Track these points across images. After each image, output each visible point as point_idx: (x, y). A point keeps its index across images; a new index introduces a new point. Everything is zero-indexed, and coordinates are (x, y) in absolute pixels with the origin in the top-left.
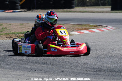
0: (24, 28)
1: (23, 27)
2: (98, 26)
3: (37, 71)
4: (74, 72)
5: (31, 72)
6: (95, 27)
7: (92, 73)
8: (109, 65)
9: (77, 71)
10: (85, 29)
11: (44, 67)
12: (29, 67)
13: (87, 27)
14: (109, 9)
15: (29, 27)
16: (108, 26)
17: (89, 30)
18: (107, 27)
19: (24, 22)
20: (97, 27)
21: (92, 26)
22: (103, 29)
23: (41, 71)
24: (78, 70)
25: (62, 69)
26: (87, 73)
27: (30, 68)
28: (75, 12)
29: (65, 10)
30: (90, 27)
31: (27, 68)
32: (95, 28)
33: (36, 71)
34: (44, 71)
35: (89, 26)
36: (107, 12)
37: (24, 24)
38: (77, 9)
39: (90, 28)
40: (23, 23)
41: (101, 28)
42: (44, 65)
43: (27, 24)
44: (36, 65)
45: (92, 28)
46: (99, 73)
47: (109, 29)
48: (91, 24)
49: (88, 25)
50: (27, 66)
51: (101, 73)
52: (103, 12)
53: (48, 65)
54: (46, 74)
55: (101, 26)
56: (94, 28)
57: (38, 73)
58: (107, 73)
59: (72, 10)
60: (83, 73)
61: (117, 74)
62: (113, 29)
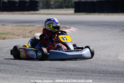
2: (62, 28)
3: (1, 72)
4: (38, 72)
7: (56, 72)
8: (72, 65)
9: (41, 71)
11: (9, 67)
14: (72, 11)
16: (72, 28)
18: (70, 28)
23: (6, 72)
24: (42, 70)
25: (26, 69)
26: (50, 73)
28: (40, 14)
29: (30, 12)
34: (9, 72)
36: (70, 14)
38: (42, 11)
41: (65, 30)
42: (9, 66)
44: (1, 66)
46: (62, 73)
47: (72, 30)
51: (64, 73)
52: (66, 14)
53: (13, 66)
54: (11, 74)
55: (64, 28)
58: (70, 72)
59: (37, 12)
60: (47, 73)
61: (79, 74)
62: (76, 31)
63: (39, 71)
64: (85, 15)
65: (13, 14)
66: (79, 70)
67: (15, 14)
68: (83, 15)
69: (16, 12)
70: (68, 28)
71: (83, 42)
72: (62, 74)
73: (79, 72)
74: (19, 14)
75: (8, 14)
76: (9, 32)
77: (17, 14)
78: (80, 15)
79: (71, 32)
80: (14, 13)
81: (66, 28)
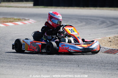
2: (21, 20)
6: (19, 20)
7: (15, 60)
10: (10, 22)
13: (12, 20)
14: (31, 4)
16: (31, 20)
18: (29, 20)
20: (20, 20)
21: (16, 19)
22: (26, 22)
30: (14, 20)
32: (19, 21)
35: (13, 19)
36: (29, 7)
38: (3, 4)
39: (14, 21)
41: (24, 21)
45: (16, 21)
46: (21, 60)
48: (16, 18)
49: (12, 18)
51: (22, 60)
52: (26, 7)
55: (24, 20)
58: (28, 60)
60: (6, 60)
61: (36, 61)
62: (35, 22)
64: (43, 8)
66: (36, 58)
68: (41, 8)
70: (27, 20)
72: (20, 61)
73: (36, 59)
78: (38, 8)
79: (29, 23)
81: (25, 20)
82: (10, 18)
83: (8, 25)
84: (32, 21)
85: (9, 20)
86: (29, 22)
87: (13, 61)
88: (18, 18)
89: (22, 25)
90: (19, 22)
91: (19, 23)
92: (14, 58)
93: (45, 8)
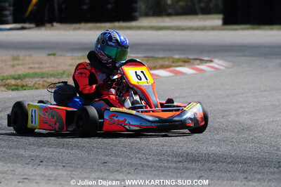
0: (20, 67)
1: (19, 65)
2: (191, 61)
3: (44, 163)
4: (131, 165)
5: (30, 166)
6: (186, 62)
7: (174, 165)
8: (213, 148)
9: (139, 162)
10: (162, 67)
11: (62, 153)
12: (27, 153)
13: (167, 63)
14: (217, 20)
15: (33, 63)
16: (216, 60)
17: (171, 69)
18: (211, 61)
19: (21, 54)
20: (189, 62)
21: (178, 60)
22: (203, 67)
23: (54, 163)
24: (140, 159)
25: (103, 157)
26: (160, 167)
27: (30, 156)
28: (139, 28)
29: (117, 24)
30: (173, 62)
31: (22, 156)
32: (186, 64)
33: (42, 162)
34: (62, 163)
35: (171, 60)
36: (213, 28)
37: (21, 57)
38: (145, 22)
39: (173, 64)
40: (19, 56)
41: (199, 65)
42: (62, 150)
43: (28, 58)
44: (43, 150)
45: (178, 64)
46: (189, 166)
47: (217, 66)
48: (177, 57)
49: (169, 58)
50: (22, 152)
51: (193, 165)
52: (203, 29)
53: (72, 149)
54: (66, 168)
55: (198, 61)
56: (183, 64)
57: (47, 166)
58: (207, 165)
59: (134, 24)
60: (152, 167)
61: (230, 168)
62: (226, 67)
63: (134, 161)
64: (248, 29)
65: (75, 29)
66: (230, 160)
67: (79, 28)
68: (243, 29)
69: (83, 25)
70: (207, 61)
71: (242, 94)
72: (187, 169)
73: (229, 163)
74: (90, 29)
75: (65, 30)
76: (64, 72)
77: (85, 29)
78: (236, 30)
79: (212, 70)
80: (78, 26)
81: (202, 61)
82: (162, 58)
83: (157, 76)
84: (218, 63)
85: (161, 62)
86: (212, 67)
87: (170, 168)
88: (183, 57)
89: (193, 74)
90: (184, 66)
91: (185, 70)
92: (172, 162)
93: (253, 29)
